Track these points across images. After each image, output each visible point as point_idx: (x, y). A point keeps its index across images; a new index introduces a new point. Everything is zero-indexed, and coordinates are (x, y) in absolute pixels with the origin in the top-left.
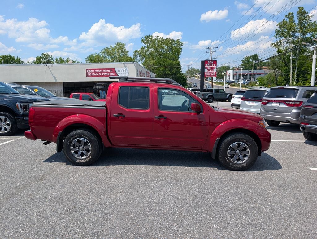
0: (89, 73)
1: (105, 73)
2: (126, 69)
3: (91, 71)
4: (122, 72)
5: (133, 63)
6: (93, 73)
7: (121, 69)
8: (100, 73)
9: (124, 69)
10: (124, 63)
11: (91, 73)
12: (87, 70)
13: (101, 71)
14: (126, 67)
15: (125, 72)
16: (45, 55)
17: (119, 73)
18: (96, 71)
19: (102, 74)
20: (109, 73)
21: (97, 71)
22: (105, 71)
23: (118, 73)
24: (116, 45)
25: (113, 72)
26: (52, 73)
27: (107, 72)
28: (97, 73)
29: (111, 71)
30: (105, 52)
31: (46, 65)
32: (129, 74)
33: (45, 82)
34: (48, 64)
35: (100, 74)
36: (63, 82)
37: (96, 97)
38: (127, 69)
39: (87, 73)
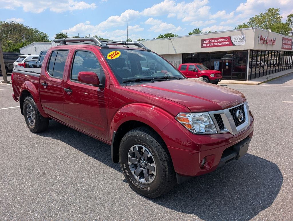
0: (204, 43)
1: (219, 42)
2: (243, 36)
3: (206, 42)
4: (239, 40)
5: (252, 28)
6: (208, 43)
7: (237, 37)
8: (214, 42)
9: (241, 36)
10: (241, 30)
11: (206, 43)
12: (202, 40)
13: (215, 41)
14: (243, 34)
15: (241, 40)
16: (196, 30)
17: (235, 42)
18: (211, 42)
19: (217, 44)
20: (224, 42)
21: (213, 41)
22: (220, 40)
23: (233, 41)
24: (267, 12)
25: (228, 41)
26: (174, 46)
27: (222, 42)
28: (212, 43)
29: (226, 40)
30: (253, 21)
31: (169, 39)
32: (246, 42)
33: (168, 54)
34: (170, 38)
35: (215, 44)
36: (182, 54)
37: (204, 68)
38: (245, 35)
39: (202, 44)
